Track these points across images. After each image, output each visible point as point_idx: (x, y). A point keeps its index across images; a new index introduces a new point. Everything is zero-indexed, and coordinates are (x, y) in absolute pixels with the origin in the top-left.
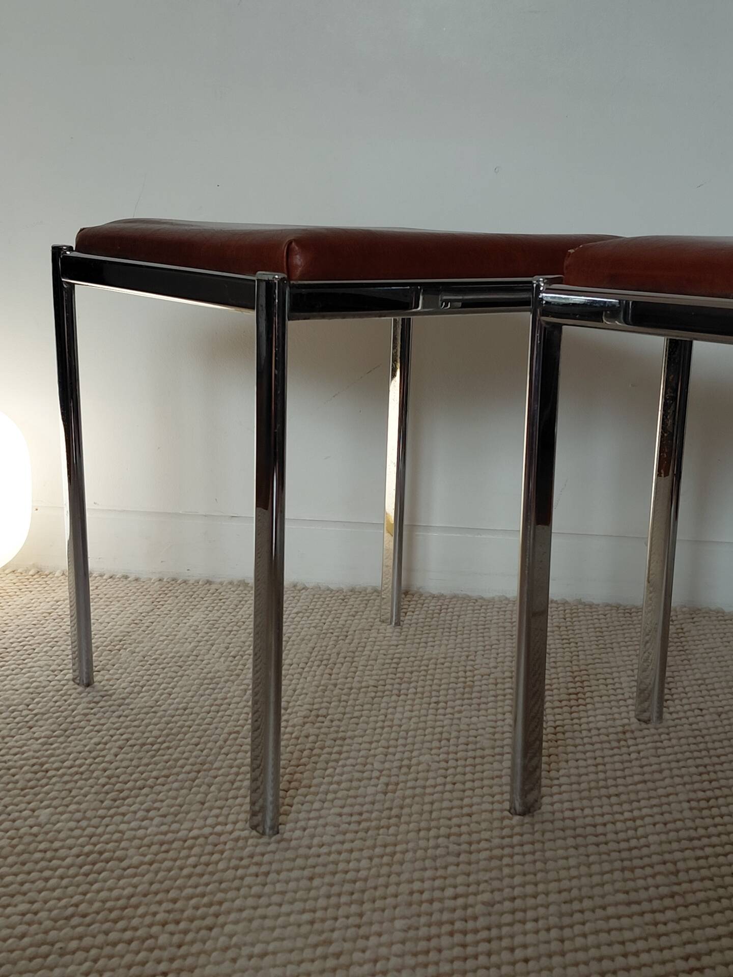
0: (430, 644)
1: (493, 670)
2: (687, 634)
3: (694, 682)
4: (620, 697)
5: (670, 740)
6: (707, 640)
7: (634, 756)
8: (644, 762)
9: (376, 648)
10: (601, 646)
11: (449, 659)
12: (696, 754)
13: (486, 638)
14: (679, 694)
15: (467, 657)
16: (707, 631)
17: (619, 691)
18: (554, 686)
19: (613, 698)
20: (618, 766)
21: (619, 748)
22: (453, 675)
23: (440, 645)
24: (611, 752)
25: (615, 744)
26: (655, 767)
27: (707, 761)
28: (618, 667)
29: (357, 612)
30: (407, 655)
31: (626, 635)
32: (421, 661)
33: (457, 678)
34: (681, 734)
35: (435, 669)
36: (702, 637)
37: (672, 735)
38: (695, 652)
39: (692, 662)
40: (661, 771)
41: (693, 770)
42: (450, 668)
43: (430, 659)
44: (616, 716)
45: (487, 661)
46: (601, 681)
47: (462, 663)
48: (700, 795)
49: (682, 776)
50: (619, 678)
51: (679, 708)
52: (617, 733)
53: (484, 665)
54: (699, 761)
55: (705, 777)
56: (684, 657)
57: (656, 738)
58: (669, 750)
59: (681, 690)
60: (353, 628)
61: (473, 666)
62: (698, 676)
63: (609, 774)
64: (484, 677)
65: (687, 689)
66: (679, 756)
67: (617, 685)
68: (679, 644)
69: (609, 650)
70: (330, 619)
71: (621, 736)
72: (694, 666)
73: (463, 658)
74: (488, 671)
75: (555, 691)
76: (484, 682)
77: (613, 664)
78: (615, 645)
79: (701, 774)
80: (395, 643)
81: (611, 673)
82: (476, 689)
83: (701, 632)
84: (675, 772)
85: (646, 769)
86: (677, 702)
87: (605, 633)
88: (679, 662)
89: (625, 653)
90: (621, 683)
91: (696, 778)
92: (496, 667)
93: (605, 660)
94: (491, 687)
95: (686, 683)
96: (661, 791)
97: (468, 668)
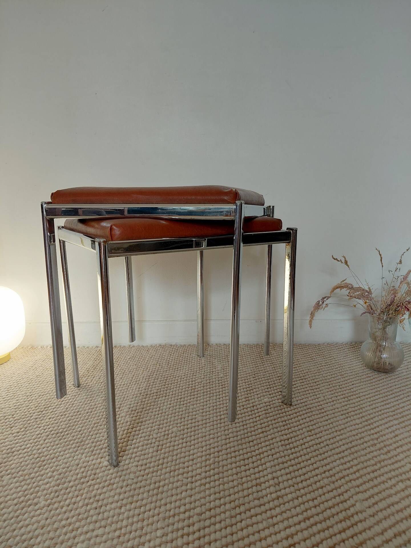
0: (179, 369)
1: (203, 380)
2: (273, 355)
3: (277, 378)
4: (251, 388)
5: (271, 408)
6: (280, 357)
7: (258, 418)
8: (262, 421)
9: (158, 373)
10: (243, 364)
11: (186, 376)
12: (281, 415)
13: (200, 364)
14: (272, 384)
15: (193, 374)
16: (280, 353)
17: (250, 385)
18: (226, 385)
19: (248, 389)
20: (252, 425)
21: (252, 415)
22: (188, 383)
23: (183, 369)
24: (248, 418)
25: (250, 413)
26: (266, 424)
27: (286, 418)
28: (249, 373)
29: (152, 356)
30: (170, 375)
31: (251, 358)
32: (175, 378)
33: (189, 385)
34: (275, 405)
35: (180, 382)
36: (278, 356)
37: (271, 406)
38: (276, 363)
39: (276, 368)
40: (268, 426)
41: (281, 424)
42: (186, 380)
43: (178, 377)
44: (250, 398)
45: (200, 375)
46: (244, 381)
47: (191, 377)
48: (285, 437)
49: (277, 428)
50: (250, 379)
51: (273, 391)
52: (250, 407)
53: (199, 378)
54: (283, 419)
55: (286, 427)
56: (273, 366)
57: (265, 408)
58: (271, 414)
59: (273, 382)
60: (150, 364)
61: (195, 378)
62: (278, 375)
63: (249, 430)
64: (199, 383)
65: (275, 382)
66: (275, 417)
67: (249, 383)
68: (270, 360)
69: (246, 365)
70: (142, 360)
71: (252, 408)
72: (277, 370)
73: (192, 375)
74: (200, 380)
75: (226, 388)
76: (199, 386)
77: (247, 372)
78: (247, 363)
79: (284, 426)
80: (166, 370)
81: (247, 377)
82: (196, 390)
83: (278, 354)
84: (274, 426)
85: (263, 425)
86: (272, 389)
87: (244, 357)
88: (271, 369)
89: (251, 366)
90: (251, 381)
91: (283, 428)
92: (204, 378)
93: (244, 370)
94: (202, 388)
95: (275, 379)
96: (269, 437)
97: (193, 379)
